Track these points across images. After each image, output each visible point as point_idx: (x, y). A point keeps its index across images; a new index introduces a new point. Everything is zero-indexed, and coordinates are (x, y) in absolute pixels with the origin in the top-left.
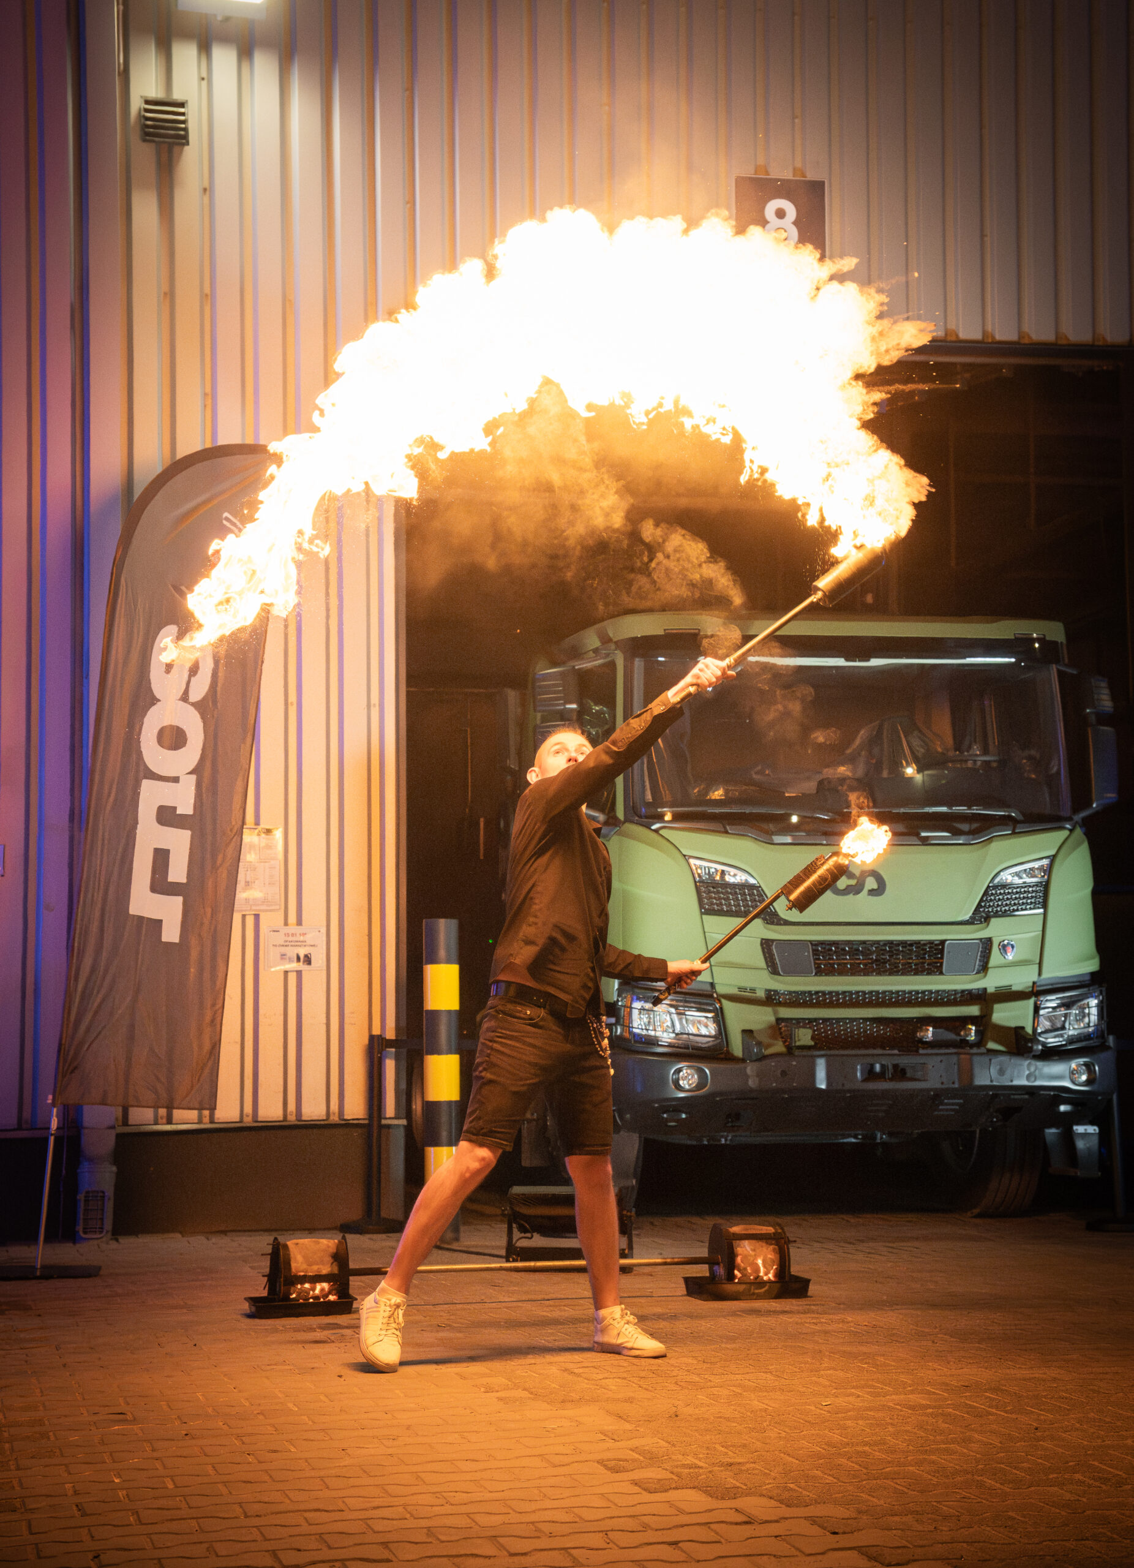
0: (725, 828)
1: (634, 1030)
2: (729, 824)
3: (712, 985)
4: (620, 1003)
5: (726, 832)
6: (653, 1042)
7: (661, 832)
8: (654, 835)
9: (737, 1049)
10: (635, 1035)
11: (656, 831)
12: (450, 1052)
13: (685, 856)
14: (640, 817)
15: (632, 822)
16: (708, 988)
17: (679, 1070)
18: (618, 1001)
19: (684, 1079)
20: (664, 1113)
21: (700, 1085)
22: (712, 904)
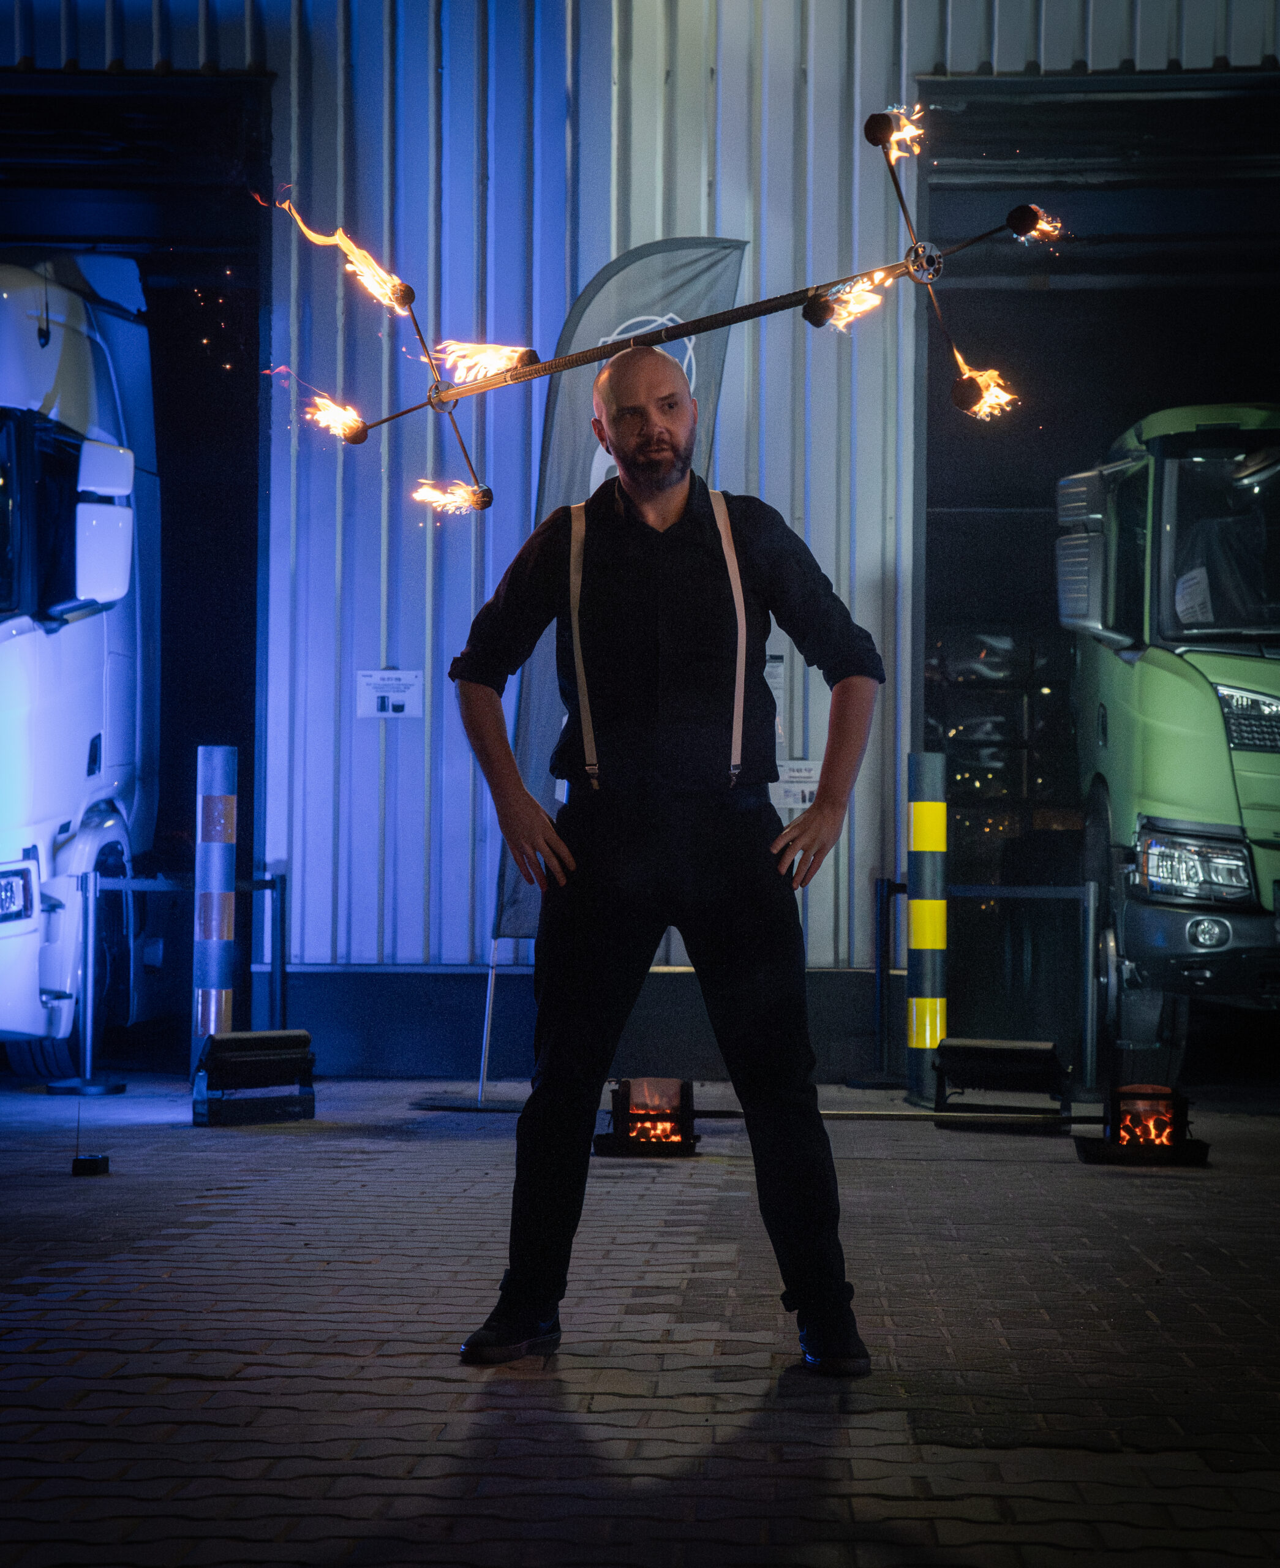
0: (1261, 651)
1: (1151, 878)
2: (1267, 647)
3: (1243, 830)
4: (1139, 849)
5: (1263, 657)
6: (1178, 892)
7: (1186, 657)
8: (1178, 660)
9: (1268, 900)
10: (1152, 883)
11: (1180, 656)
12: (934, 897)
13: (1211, 684)
14: (1164, 639)
15: (1157, 646)
16: (1237, 832)
17: (1198, 924)
18: (1136, 846)
19: (1203, 932)
20: (1184, 970)
21: (1221, 942)
22: (1243, 738)
